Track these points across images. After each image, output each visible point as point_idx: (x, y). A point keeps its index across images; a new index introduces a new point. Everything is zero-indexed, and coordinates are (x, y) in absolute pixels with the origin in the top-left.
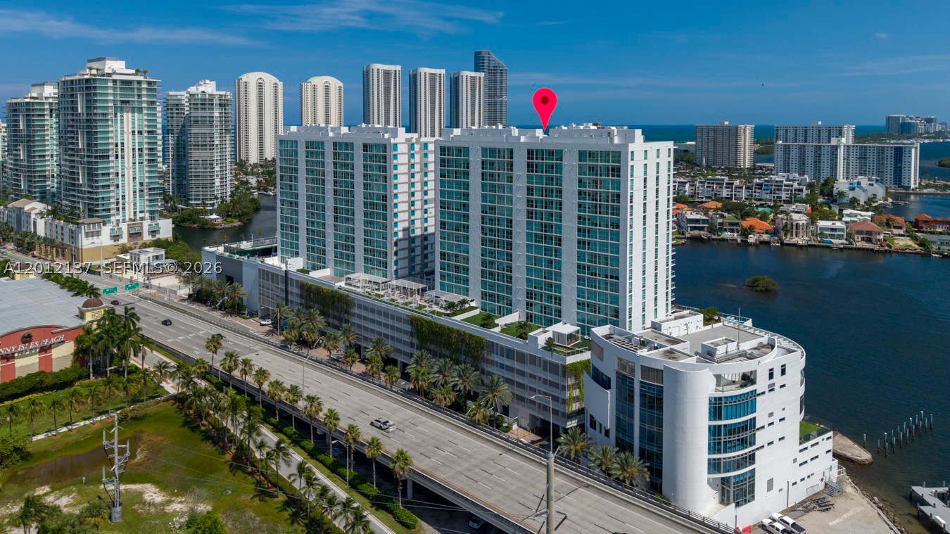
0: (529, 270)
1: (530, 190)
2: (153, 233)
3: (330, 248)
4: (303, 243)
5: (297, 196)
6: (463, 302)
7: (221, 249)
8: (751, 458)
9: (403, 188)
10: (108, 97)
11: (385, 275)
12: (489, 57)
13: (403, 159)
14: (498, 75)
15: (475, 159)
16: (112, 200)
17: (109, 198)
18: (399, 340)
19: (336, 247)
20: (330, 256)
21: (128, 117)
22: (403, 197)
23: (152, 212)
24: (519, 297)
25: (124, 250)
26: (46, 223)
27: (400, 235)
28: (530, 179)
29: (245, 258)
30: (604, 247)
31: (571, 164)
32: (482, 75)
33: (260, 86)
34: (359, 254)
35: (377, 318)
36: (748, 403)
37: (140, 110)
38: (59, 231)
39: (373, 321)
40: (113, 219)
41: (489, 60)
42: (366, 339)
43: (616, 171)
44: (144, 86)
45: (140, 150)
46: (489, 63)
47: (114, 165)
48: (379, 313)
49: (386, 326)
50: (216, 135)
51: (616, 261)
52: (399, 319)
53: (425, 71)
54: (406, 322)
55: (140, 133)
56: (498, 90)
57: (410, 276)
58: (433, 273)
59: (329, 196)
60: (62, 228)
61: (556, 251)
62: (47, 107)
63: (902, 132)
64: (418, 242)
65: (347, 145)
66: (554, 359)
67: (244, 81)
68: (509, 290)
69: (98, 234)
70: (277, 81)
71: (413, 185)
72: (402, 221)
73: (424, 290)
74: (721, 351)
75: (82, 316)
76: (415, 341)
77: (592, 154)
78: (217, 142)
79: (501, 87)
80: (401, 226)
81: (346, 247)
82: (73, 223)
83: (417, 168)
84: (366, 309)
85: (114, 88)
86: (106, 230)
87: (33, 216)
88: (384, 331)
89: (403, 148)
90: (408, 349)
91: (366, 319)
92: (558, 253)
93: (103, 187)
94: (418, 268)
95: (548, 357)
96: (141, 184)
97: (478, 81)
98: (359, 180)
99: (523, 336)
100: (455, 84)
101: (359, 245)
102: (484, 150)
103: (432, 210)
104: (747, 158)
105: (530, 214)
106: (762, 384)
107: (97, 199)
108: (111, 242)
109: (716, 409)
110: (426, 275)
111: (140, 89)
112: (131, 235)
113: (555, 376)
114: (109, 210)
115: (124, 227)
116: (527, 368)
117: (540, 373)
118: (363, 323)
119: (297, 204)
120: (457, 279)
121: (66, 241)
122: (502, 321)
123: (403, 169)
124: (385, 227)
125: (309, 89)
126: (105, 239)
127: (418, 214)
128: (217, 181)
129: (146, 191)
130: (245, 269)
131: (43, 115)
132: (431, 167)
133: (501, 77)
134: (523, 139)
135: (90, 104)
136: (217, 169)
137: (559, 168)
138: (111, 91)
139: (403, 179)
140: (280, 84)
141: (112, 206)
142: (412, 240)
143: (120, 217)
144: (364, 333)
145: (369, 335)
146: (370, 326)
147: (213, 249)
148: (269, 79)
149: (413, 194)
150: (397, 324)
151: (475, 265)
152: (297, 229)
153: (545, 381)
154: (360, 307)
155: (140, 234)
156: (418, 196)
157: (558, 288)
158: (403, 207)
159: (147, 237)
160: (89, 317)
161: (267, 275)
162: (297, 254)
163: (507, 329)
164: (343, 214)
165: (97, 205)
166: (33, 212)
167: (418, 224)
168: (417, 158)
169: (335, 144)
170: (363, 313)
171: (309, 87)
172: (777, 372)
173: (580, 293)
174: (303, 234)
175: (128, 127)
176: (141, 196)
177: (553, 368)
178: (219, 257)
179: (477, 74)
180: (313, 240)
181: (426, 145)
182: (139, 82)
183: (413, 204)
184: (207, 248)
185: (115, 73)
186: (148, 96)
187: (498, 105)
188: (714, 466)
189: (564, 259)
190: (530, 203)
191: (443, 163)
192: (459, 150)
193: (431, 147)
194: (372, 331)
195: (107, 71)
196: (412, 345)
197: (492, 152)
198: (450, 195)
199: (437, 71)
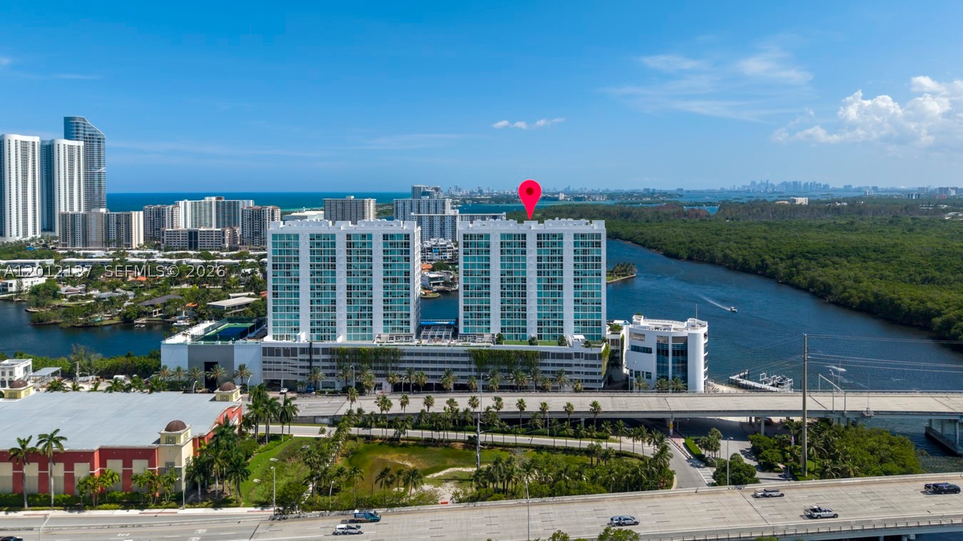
0: (539, 308)
1: (539, 259)
3: (341, 320)
4: (304, 320)
5: (298, 280)
12: (84, 124)
14: (96, 144)
15: (495, 241)
18: (456, 370)
19: (349, 317)
20: (342, 324)
28: (539, 252)
30: (591, 287)
31: (568, 241)
32: (81, 143)
34: (378, 319)
41: (84, 127)
43: (598, 244)
46: (85, 131)
48: (434, 355)
49: (442, 362)
51: (600, 294)
53: (16, 138)
54: (464, 355)
56: (96, 160)
61: (559, 293)
65: (363, 236)
66: (594, 351)
68: (524, 323)
77: (583, 236)
79: (99, 157)
81: (362, 316)
84: (418, 355)
88: (440, 366)
95: (589, 351)
97: (76, 150)
98: (378, 262)
99: (561, 345)
100: (48, 152)
101: (378, 312)
102: (502, 235)
105: (539, 273)
113: (595, 361)
116: (574, 361)
117: (583, 362)
118: (415, 366)
119: (298, 287)
120: (480, 323)
133: (99, 146)
134: (534, 228)
137: (561, 244)
150: (454, 359)
152: (296, 308)
153: (586, 366)
154: (411, 354)
157: (561, 315)
161: (273, 350)
164: (359, 290)
169: (348, 236)
170: (415, 358)
173: (576, 316)
174: (305, 312)
177: (592, 357)
178: (191, 347)
179: (75, 143)
180: (320, 316)
187: (96, 178)
189: (565, 298)
190: (539, 266)
192: (481, 236)
196: (470, 370)
197: (509, 236)
198: (473, 266)
199: (29, 139)
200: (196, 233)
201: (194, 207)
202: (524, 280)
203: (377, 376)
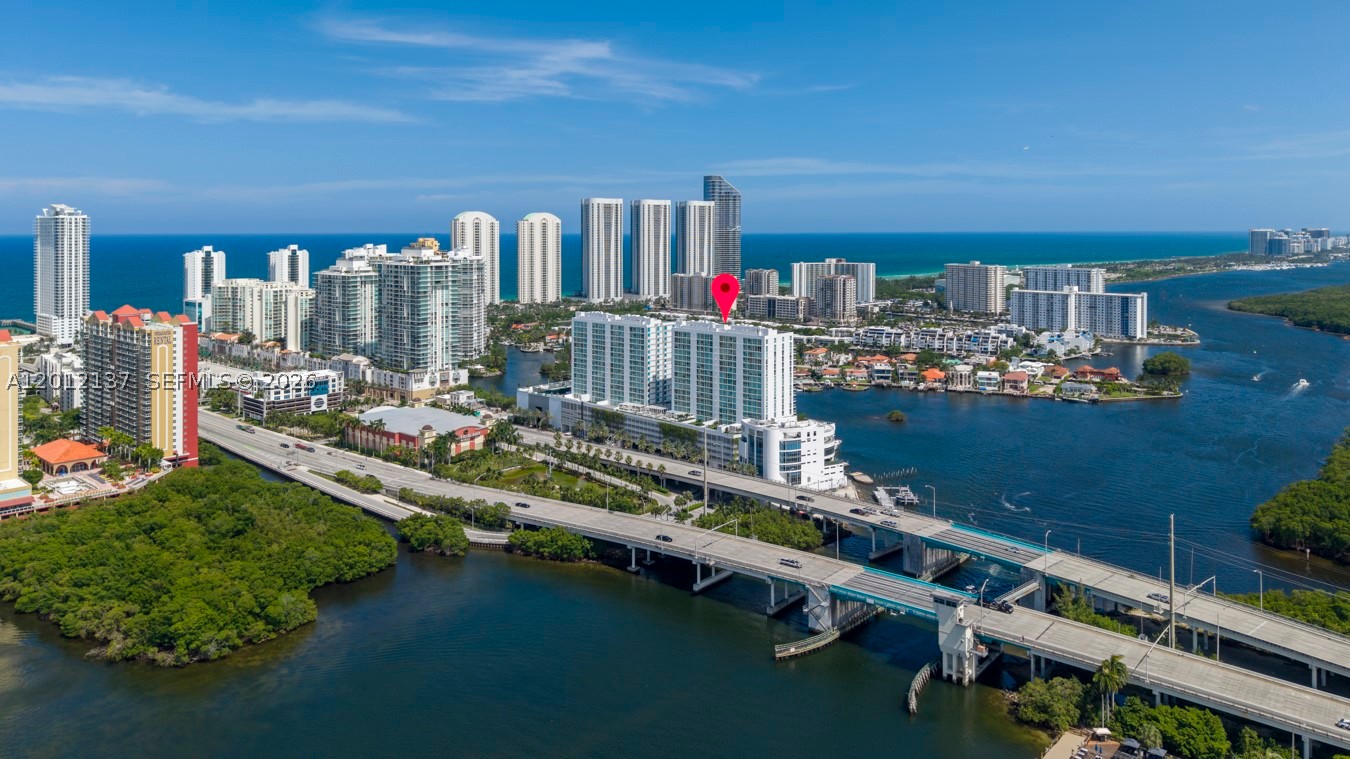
0: (721, 398)
1: (721, 357)
2: (456, 380)
3: (608, 388)
4: (589, 386)
5: (586, 356)
6: (687, 415)
7: (531, 390)
8: (799, 467)
9: (653, 353)
10: (428, 278)
11: (642, 403)
12: (721, 182)
13: (653, 336)
14: (731, 202)
15: (694, 339)
16: (429, 356)
17: (427, 354)
18: (653, 436)
19: (612, 387)
20: (608, 392)
21: (439, 292)
22: (653, 358)
23: (453, 364)
24: (716, 412)
25: (439, 392)
26: (373, 373)
27: (651, 380)
28: (721, 351)
29: (549, 395)
30: (754, 385)
31: (740, 344)
32: (712, 203)
33: (477, 227)
34: (627, 391)
35: (640, 425)
36: (797, 444)
37: (447, 287)
38: (388, 378)
39: (637, 427)
40: (429, 369)
41: (720, 188)
42: (633, 437)
43: (760, 349)
44: (450, 269)
45: (447, 317)
46: (720, 191)
47: (431, 329)
48: (641, 422)
49: (645, 429)
50: (475, 295)
51: (760, 392)
52: (653, 425)
53: (648, 203)
54: (657, 426)
55: (447, 304)
56: (731, 219)
57: (656, 404)
58: (670, 402)
59: (608, 356)
60: (391, 376)
62: (359, 279)
63: (1271, 252)
64: (661, 384)
65: (620, 327)
66: (728, 436)
67: (460, 221)
68: (711, 408)
69: (422, 380)
70: (494, 220)
71: (658, 351)
72: (652, 371)
73: (665, 411)
74: (787, 425)
75: (483, 423)
76: (662, 436)
77: (749, 340)
78: (475, 301)
79: (734, 216)
80: (652, 375)
81: (618, 387)
82: (402, 373)
83: (661, 341)
84: (634, 421)
85: (431, 273)
86: (427, 378)
87: (362, 367)
88: (644, 432)
89: (653, 330)
90: (657, 441)
91: (633, 426)
92: (734, 388)
93: (424, 345)
94: (661, 400)
95: (726, 436)
96: (447, 343)
97: (707, 210)
98: (627, 348)
99: (715, 428)
100: (681, 213)
101: (627, 386)
102: (698, 335)
103: (670, 365)
104: (999, 301)
105: (721, 369)
106: (804, 437)
107: (419, 355)
108: (429, 387)
109: (783, 446)
110: (667, 404)
111: (447, 272)
112: (442, 381)
113: (729, 444)
114: (426, 363)
115: (438, 375)
116: (717, 443)
117: (722, 444)
118: (632, 429)
119: (586, 361)
120: (684, 404)
121: (396, 385)
122: (707, 423)
123: (653, 342)
124: (643, 375)
125: (526, 228)
126: (425, 385)
127: (661, 368)
128: (475, 335)
129: (450, 349)
130: (551, 402)
131: (356, 286)
132: (669, 340)
133: (734, 204)
134: (717, 330)
135: (414, 284)
136: (475, 325)
137: (734, 346)
138: (429, 275)
139: (653, 347)
140: (497, 224)
141: (429, 360)
142: (658, 383)
143: (433, 368)
144: (632, 434)
145: (635, 435)
146: (636, 430)
147: (526, 390)
148: (486, 219)
149: (658, 356)
150: (652, 428)
151: (693, 396)
152: (585, 377)
153: (724, 448)
154: (630, 420)
155: (447, 381)
156: (661, 357)
157: (735, 406)
158: (653, 364)
159: (452, 383)
160: (488, 423)
161: (566, 404)
162: (585, 392)
163: (709, 426)
164: (617, 368)
165: (419, 359)
166: (362, 364)
167: (661, 373)
168: (661, 335)
169: (612, 326)
170: (632, 423)
171: (526, 225)
172: (812, 434)
173: (745, 408)
174: (589, 379)
175: (439, 302)
176: (447, 352)
177: (728, 441)
178: (530, 395)
179: (707, 204)
180: (597, 384)
181: (666, 327)
182: (447, 267)
183: (658, 362)
184: (520, 389)
185: (431, 261)
186: (453, 277)
187: (731, 236)
188: (783, 468)
189: (737, 392)
190: (721, 363)
191: (676, 340)
192: (685, 334)
193: (669, 328)
194: (638, 433)
195: (425, 259)
196: (660, 438)
197: (702, 336)
198: (680, 357)
199: (661, 202)
200: (774, 301)
201: (810, 271)
202: (711, 372)
203: (611, 432)
